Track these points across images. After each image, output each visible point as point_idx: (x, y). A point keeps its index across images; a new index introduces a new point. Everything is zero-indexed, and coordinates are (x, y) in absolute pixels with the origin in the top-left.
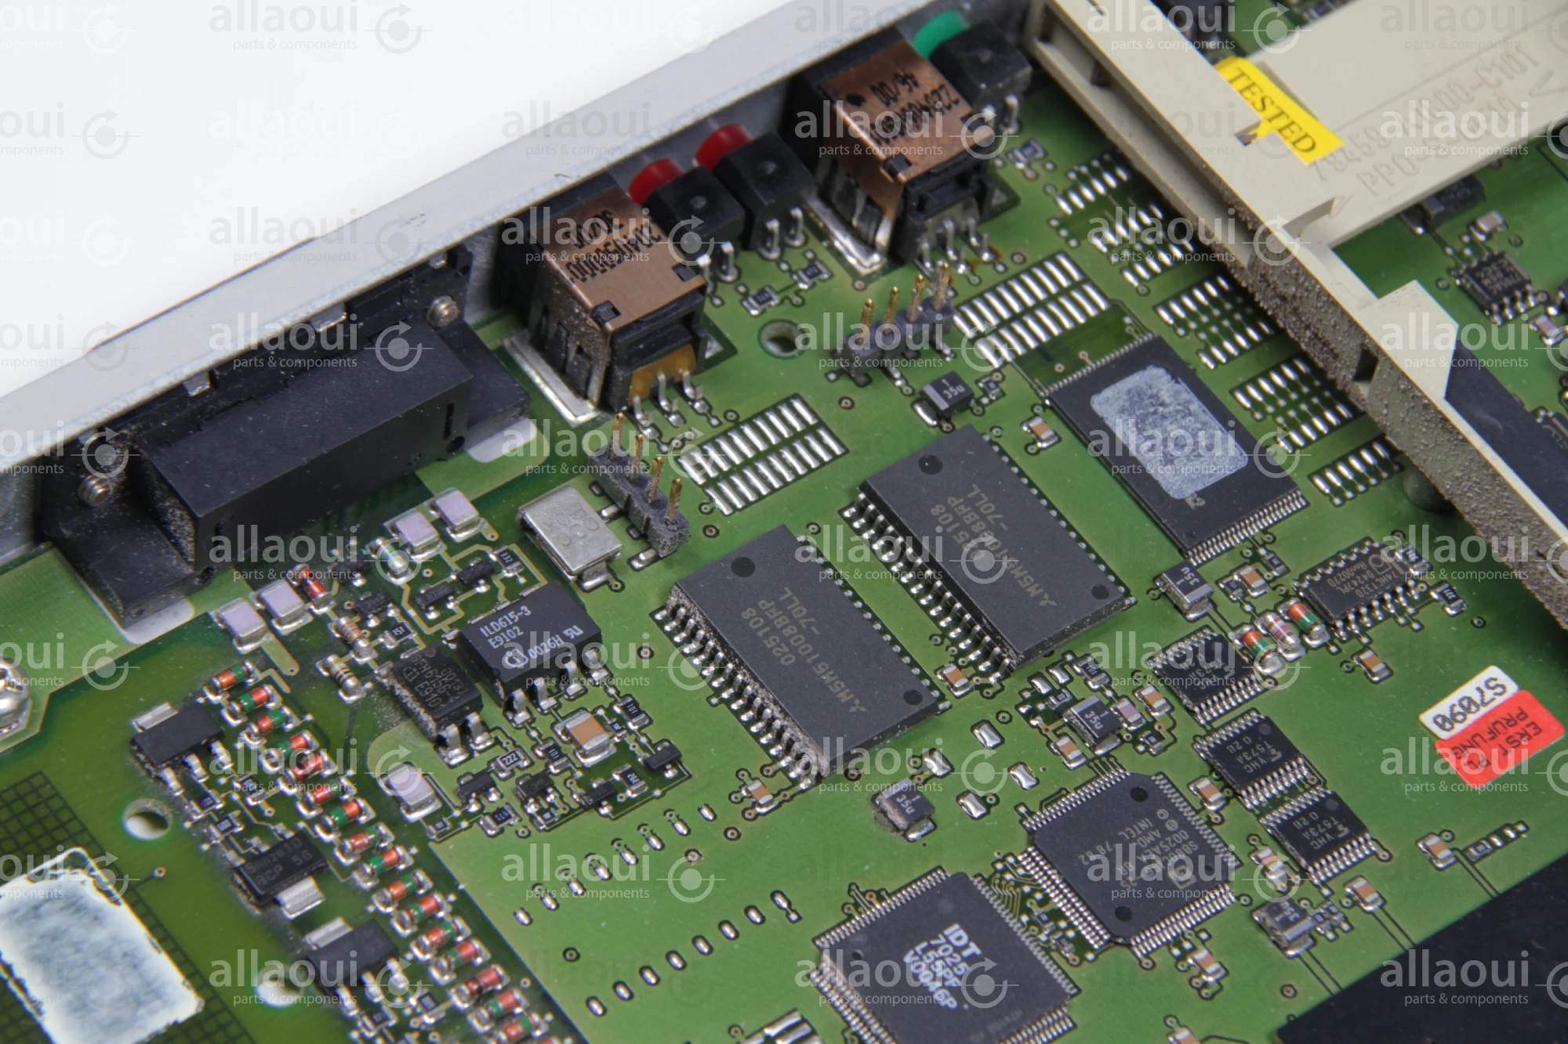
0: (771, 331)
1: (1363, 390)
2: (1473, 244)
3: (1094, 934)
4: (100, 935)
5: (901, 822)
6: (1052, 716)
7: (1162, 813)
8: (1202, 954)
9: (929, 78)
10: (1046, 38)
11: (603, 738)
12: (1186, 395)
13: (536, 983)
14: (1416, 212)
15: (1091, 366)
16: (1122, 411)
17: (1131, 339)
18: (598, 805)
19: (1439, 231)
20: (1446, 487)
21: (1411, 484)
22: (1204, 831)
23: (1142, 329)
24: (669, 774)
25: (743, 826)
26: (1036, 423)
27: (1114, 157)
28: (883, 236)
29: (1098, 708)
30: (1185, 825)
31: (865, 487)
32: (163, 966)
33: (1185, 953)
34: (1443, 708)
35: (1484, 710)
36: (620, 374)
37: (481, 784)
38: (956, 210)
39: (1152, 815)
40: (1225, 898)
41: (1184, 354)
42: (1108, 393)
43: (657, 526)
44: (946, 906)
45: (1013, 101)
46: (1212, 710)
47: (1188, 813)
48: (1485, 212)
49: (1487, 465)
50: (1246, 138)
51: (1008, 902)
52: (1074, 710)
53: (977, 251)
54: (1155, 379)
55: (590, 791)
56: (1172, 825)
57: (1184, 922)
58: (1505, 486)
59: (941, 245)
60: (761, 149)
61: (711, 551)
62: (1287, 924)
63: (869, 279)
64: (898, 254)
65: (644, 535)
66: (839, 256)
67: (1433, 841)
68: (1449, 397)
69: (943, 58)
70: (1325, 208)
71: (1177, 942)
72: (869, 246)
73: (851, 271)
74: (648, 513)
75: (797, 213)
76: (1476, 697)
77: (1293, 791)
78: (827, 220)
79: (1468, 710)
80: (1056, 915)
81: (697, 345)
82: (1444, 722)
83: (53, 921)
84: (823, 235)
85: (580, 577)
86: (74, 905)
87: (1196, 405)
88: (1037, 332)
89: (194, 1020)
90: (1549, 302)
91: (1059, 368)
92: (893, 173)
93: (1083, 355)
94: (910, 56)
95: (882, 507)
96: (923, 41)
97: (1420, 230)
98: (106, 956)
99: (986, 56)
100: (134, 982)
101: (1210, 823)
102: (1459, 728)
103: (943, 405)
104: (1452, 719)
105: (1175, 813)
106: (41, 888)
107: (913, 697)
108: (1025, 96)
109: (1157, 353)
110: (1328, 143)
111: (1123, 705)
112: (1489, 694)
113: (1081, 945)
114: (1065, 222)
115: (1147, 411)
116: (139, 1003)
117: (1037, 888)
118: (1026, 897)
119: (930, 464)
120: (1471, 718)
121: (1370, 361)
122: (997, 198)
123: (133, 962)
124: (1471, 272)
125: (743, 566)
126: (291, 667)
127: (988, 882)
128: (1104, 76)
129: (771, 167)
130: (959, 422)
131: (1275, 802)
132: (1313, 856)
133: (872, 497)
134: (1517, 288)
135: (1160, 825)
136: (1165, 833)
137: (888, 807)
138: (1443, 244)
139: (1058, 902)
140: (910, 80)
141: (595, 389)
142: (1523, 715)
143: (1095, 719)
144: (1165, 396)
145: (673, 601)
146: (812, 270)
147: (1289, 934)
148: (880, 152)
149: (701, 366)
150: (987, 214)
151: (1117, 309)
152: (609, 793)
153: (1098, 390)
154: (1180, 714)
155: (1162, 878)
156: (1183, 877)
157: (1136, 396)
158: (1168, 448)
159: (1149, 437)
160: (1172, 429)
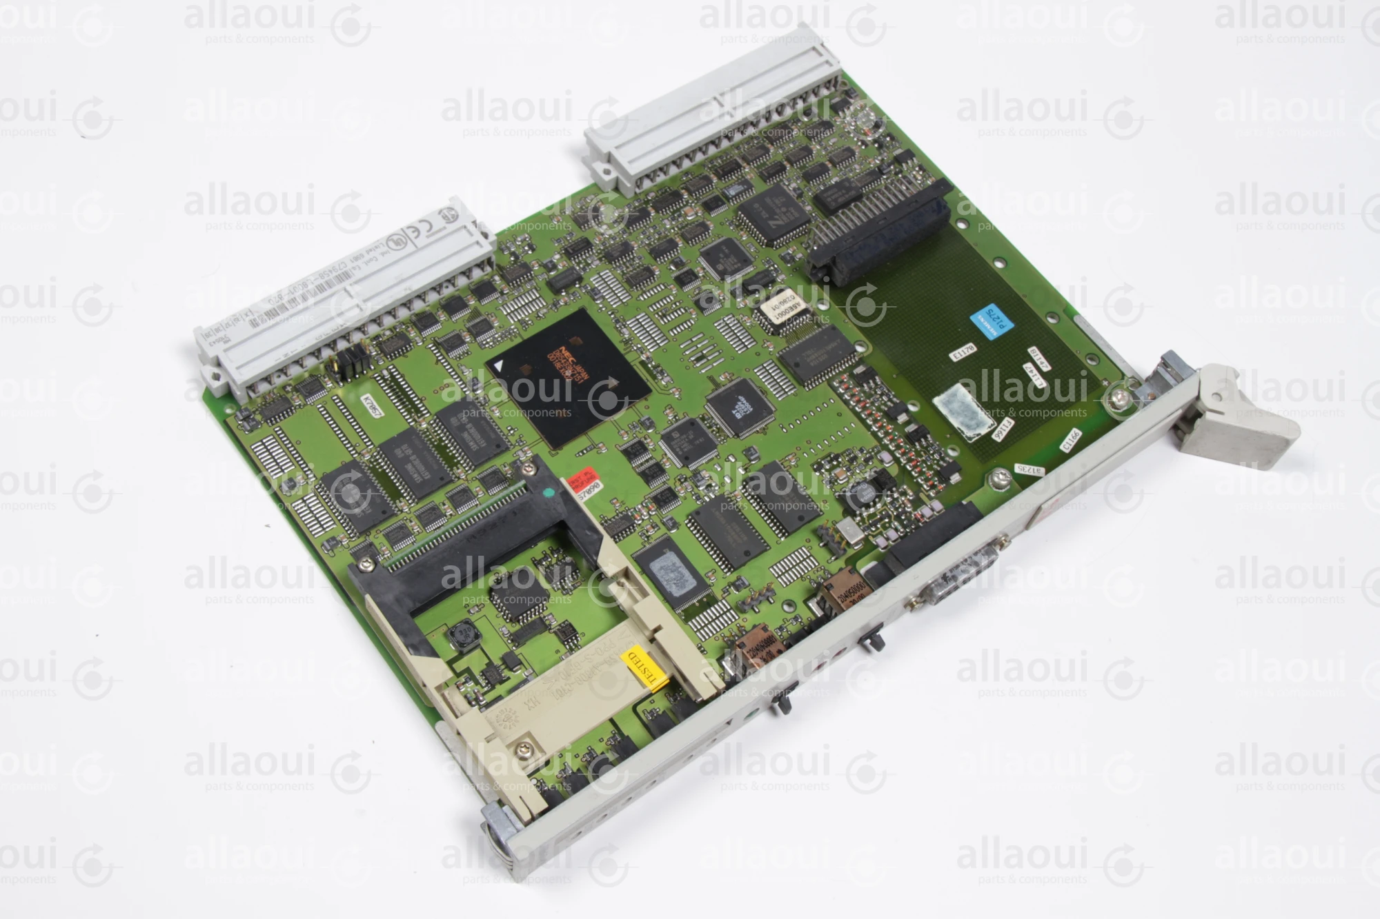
4: (961, 419)
7: (680, 453)
8: (670, 417)
12: (667, 587)
13: (848, 407)
15: (695, 599)
16: (687, 581)
17: (682, 611)
23: (679, 614)
24: (816, 466)
25: (795, 451)
32: (944, 411)
34: (597, 490)
35: (584, 490)
42: (691, 587)
44: (741, 424)
46: (663, 486)
51: (723, 431)
54: (677, 592)
55: (838, 460)
56: (678, 450)
57: (675, 425)
71: (677, 421)
76: (586, 494)
79: (589, 490)
80: (710, 428)
82: (597, 485)
83: (973, 423)
86: (968, 427)
87: (664, 583)
88: (712, 613)
89: (934, 397)
91: (705, 600)
93: (697, 604)
98: (959, 414)
100: (950, 407)
102: (592, 484)
104: (594, 487)
105: (677, 454)
106: (977, 432)
112: (582, 495)
113: (703, 419)
115: (680, 583)
116: (948, 401)
118: (718, 432)
120: (588, 487)
123: (951, 411)
126: (922, 496)
127: (728, 436)
131: (647, 460)
132: (638, 442)
135: (681, 450)
136: (680, 447)
142: (574, 488)
144: (674, 586)
151: (687, 621)
153: (695, 588)
154: (672, 486)
155: (681, 435)
156: (675, 435)
157: (683, 586)
158: (674, 569)
159: (679, 572)
160: (672, 575)
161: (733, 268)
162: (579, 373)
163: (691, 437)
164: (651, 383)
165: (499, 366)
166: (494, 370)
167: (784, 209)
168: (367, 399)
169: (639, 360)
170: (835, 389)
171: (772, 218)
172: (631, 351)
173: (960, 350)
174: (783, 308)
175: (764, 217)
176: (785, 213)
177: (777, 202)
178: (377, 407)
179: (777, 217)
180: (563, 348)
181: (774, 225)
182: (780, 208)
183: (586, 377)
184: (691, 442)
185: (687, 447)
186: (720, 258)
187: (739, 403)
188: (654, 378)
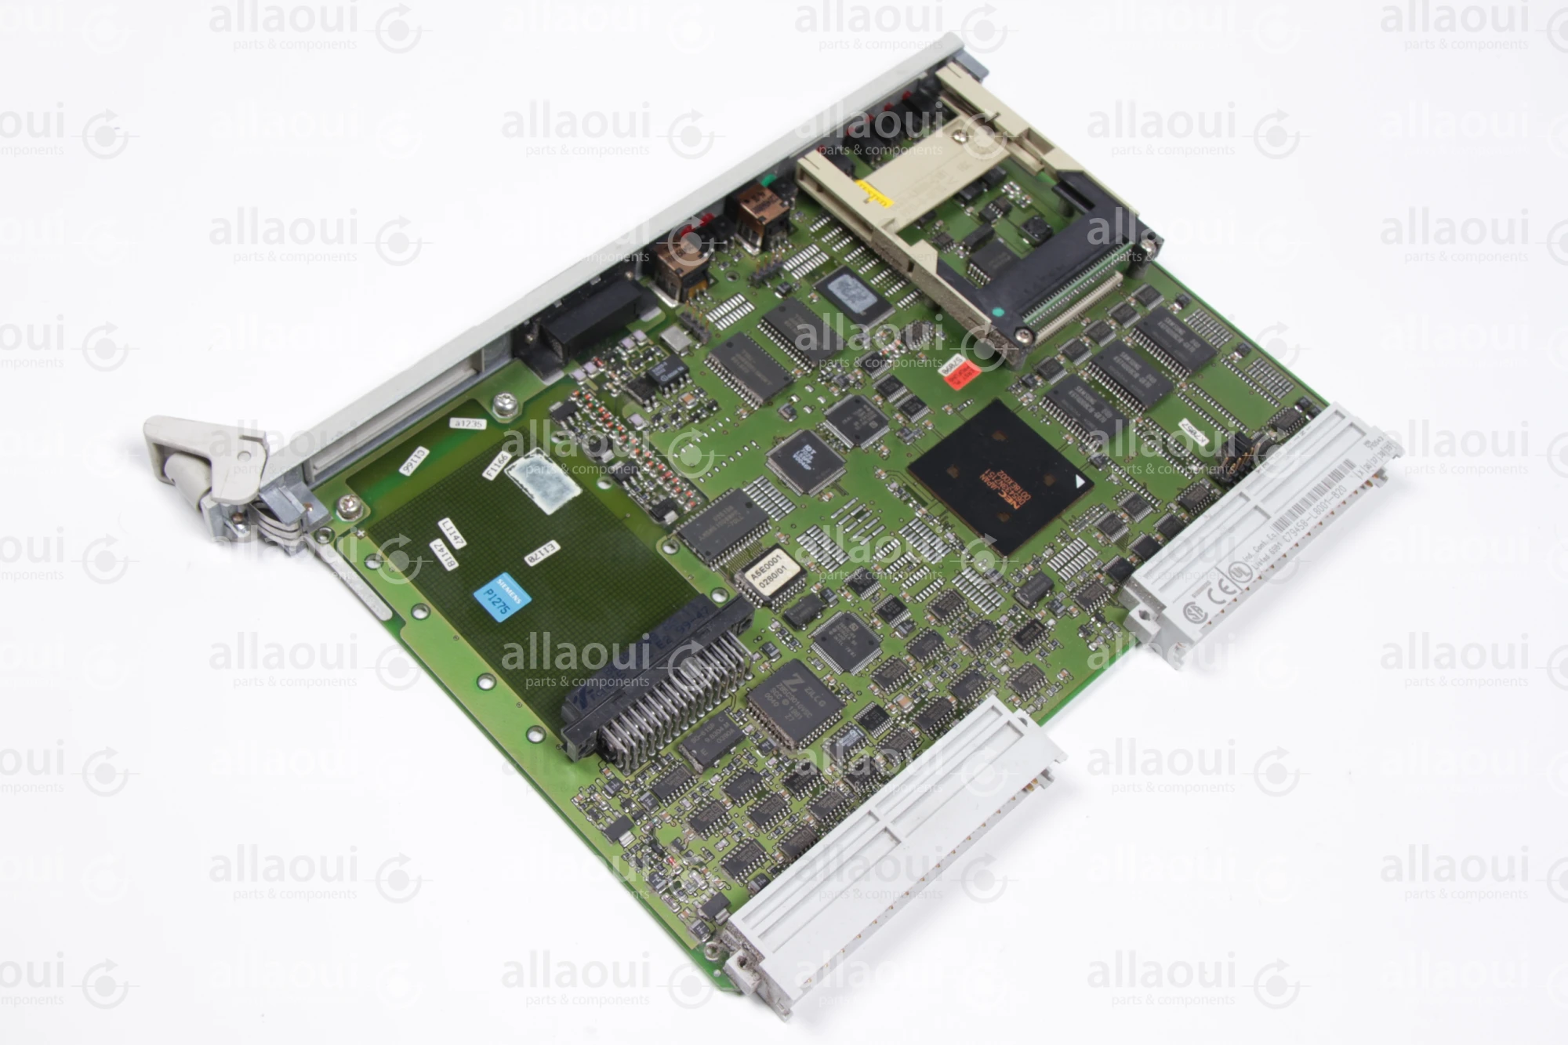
0: (728, 274)
1: (910, 275)
2: (935, 230)
3: (849, 444)
4: (548, 473)
5: (787, 416)
6: (828, 381)
8: (882, 447)
9: (768, 193)
10: (802, 179)
11: (693, 400)
12: (856, 282)
14: (918, 222)
15: (826, 276)
16: (838, 288)
17: (837, 267)
18: (694, 420)
19: (925, 227)
20: (938, 301)
21: (927, 302)
22: (879, 411)
23: (840, 264)
24: (715, 409)
25: (739, 422)
26: (812, 294)
27: (826, 213)
28: (759, 243)
29: (843, 377)
30: (872, 409)
31: (763, 318)
32: (569, 481)
33: (877, 447)
34: (944, 367)
35: (956, 367)
36: (685, 290)
37: (658, 417)
38: (780, 233)
39: (862, 407)
40: (886, 430)
41: (853, 269)
42: (833, 283)
43: (702, 335)
44: (804, 440)
45: (793, 199)
46: (877, 374)
47: (873, 406)
48: (937, 221)
49: (950, 292)
50: (866, 202)
51: (822, 437)
52: (835, 378)
53: (787, 245)
54: (846, 278)
55: (691, 417)
56: (869, 410)
57: (876, 437)
58: (957, 298)
59: (776, 244)
60: (719, 219)
61: (719, 342)
62: (906, 435)
63: (756, 257)
64: (764, 248)
65: (698, 338)
66: (746, 251)
67: (946, 407)
68: (938, 272)
69: (771, 187)
70: (892, 221)
71: (874, 444)
72: (754, 246)
73: (751, 255)
74: (699, 331)
75: (732, 238)
76: (954, 363)
77: (903, 396)
78: (741, 240)
79: (952, 367)
80: (837, 439)
81: (707, 280)
82: (945, 371)
83: (533, 470)
84: (741, 245)
85: (680, 352)
86: (539, 464)
87: (860, 285)
88: (809, 267)
89: (580, 496)
90: (960, 245)
91: (817, 277)
92: (761, 222)
93: (824, 273)
94: (761, 187)
95: (769, 323)
96: (765, 182)
97: (919, 228)
98: (550, 478)
99: (784, 186)
100: (560, 486)
101: (880, 408)
102: (950, 373)
103: (784, 291)
104: (947, 370)
105: (869, 406)
106: (529, 460)
107: (786, 379)
108: (797, 198)
109: (846, 270)
110: (890, 203)
111: (849, 376)
112: (957, 362)
113: (845, 448)
114: (813, 234)
115: (844, 287)
116: (563, 492)
117: (830, 432)
118: (827, 435)
119: (782, 309)
120: (953, 369)
121: (912, 265)
122: (792, 229)
123: (559, 480)
124: (936, 238)
125: (729, 344)
126: (595, 388)
127: (815, 431)
128: (821, 188)
129: (723, 224)
130: (789, 296)
131: (898, 400)
132: (912, 414)
133: (766, 320)
134: (950, 242)
135: (865, 410)
136: (867, 412)
137: (783, 412)
138: (926, 231)
139: (838, 436)
140: (763, 194)
141: (677, 296)
142: (968, 367)
143: (841, 380)
144: (850, 283)
145: (709, 357)
146: (738, 255)
147: (907, 438)
148: (757, 216)
149: (709, 286)
150: (789, 234)
151: (832, 258)
152: (697, 416)
153: (830, 283)
154: (866, 377)
155: (867, 425)
156: (874, 425)
157: (842, 284)
158: (853, 298)
159: (847, 295)
160: (853, 292)
161: (838, 627)
162: (991, 481)
163: (856, 424)
164: (910, 480)
165: (1080, 482)
166: (1083, 477)
167: (785, 702)
168: (1203, 441)
169: (928, 507)
170: (700, 493)
171: (800, 687)
172: (940, 516)
173: (547, 555)
174: (773, 569)
175: (810, 688)
176: (784, 697)
177: (796, 713)
178: (1189, 433)
179: (794, 690)
180: (1016, 507)
181: (796, 678)
182: (791, 704)
183: (983, 477)
184: (856, 418)
185: (860, 413)
186: (856, 639)
187: (809, 462)
188: (907, 488)
